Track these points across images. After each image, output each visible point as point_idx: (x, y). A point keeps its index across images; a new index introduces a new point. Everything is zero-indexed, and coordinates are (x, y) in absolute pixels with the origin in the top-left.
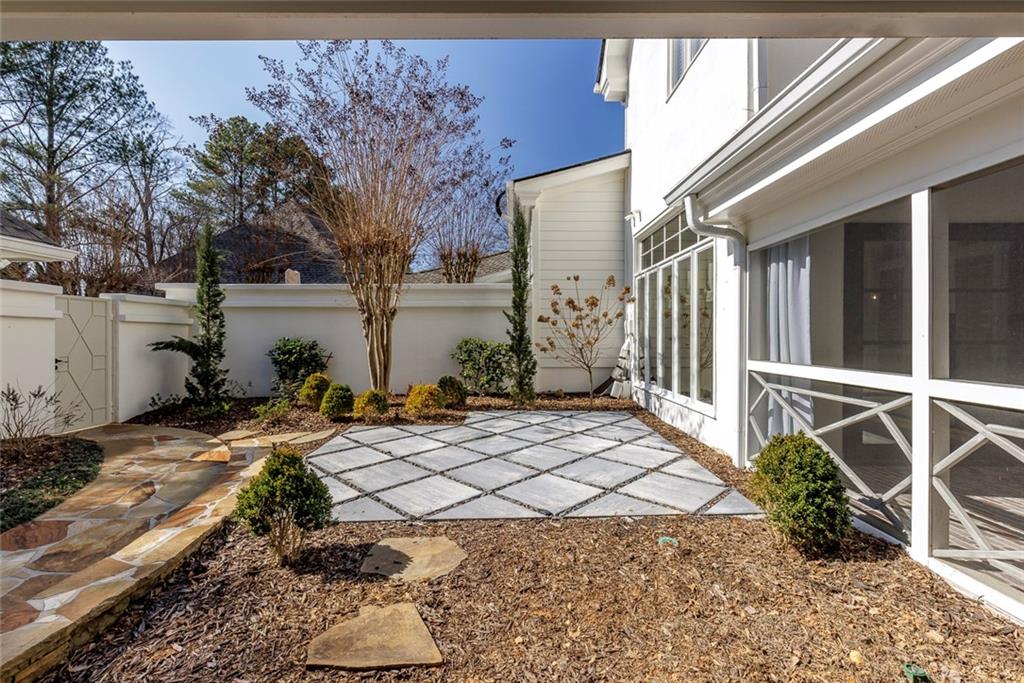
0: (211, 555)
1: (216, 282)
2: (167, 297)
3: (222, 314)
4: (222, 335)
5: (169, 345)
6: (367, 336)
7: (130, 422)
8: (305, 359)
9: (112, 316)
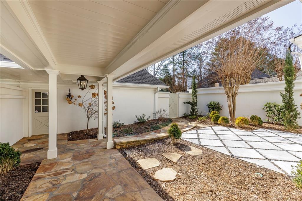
0: (167, 139)
1: (195, 89)
2: (189, 92)
3: (197, 96)
4: (196, 100)
5: (187, 103)
6: (228, 101)
7: (180, 118)
8: (215, 107)
9: (178, 97)
